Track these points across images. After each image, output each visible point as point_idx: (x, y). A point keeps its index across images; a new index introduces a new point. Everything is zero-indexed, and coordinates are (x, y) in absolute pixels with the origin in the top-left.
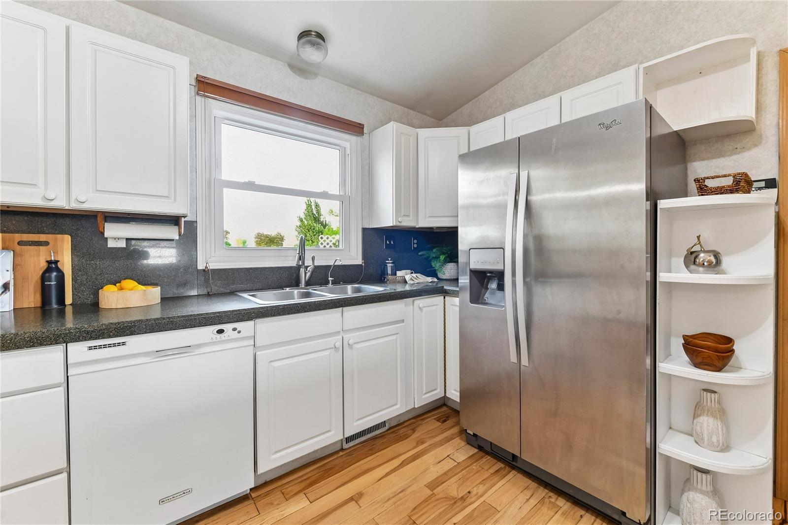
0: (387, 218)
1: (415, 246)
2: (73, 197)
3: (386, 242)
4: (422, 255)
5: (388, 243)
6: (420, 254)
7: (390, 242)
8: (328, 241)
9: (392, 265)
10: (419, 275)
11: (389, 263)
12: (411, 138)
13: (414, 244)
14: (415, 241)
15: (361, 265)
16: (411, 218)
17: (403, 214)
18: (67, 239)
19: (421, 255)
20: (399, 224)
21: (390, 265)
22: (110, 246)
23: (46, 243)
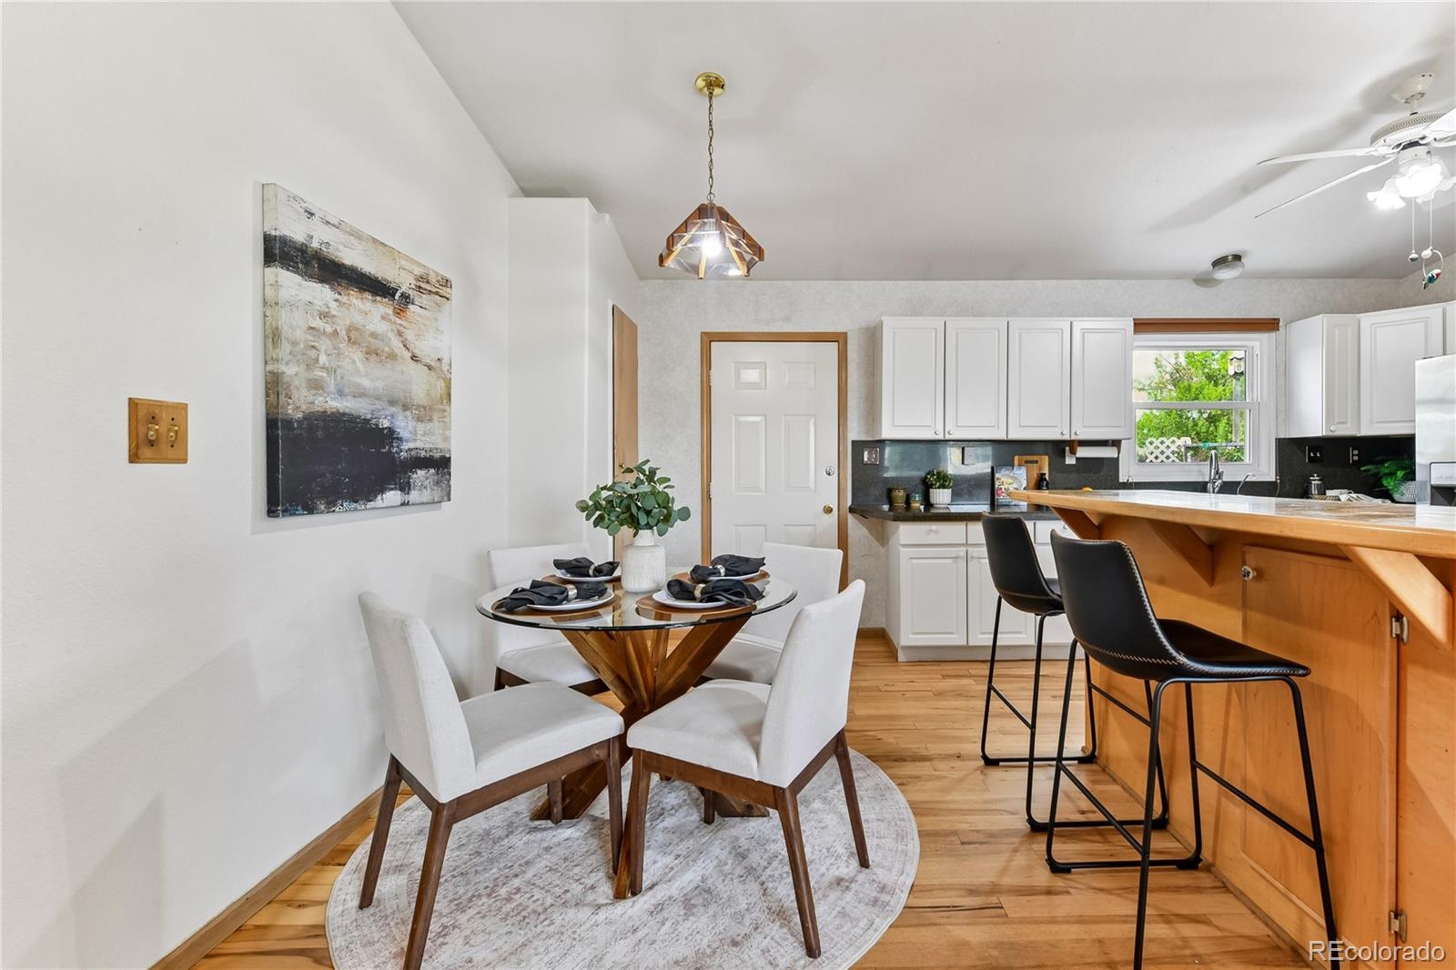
0: (1314, 425)
1: (1356, 458)
2: (1073, 432)
3: (1309, 454)
4: (1368, 470)
5: (1312, 455)
6: (1362, 469)
7: (1315, 454)
8: (1163, 447)
9: (1319, 482)
10: (1360, 495)
11: (1314, 480)
12: (1350, 329)
13: (1353, 455)
14: (1356, 452)
15: (1275, 483)
16: (1349, 425)
17: (1336, 421)
18: (1047, 457)
19: (1365, 471)
20: (1331, 434)
21: (1316, 482)
22: (1067, 463)
23: (1037, 462)
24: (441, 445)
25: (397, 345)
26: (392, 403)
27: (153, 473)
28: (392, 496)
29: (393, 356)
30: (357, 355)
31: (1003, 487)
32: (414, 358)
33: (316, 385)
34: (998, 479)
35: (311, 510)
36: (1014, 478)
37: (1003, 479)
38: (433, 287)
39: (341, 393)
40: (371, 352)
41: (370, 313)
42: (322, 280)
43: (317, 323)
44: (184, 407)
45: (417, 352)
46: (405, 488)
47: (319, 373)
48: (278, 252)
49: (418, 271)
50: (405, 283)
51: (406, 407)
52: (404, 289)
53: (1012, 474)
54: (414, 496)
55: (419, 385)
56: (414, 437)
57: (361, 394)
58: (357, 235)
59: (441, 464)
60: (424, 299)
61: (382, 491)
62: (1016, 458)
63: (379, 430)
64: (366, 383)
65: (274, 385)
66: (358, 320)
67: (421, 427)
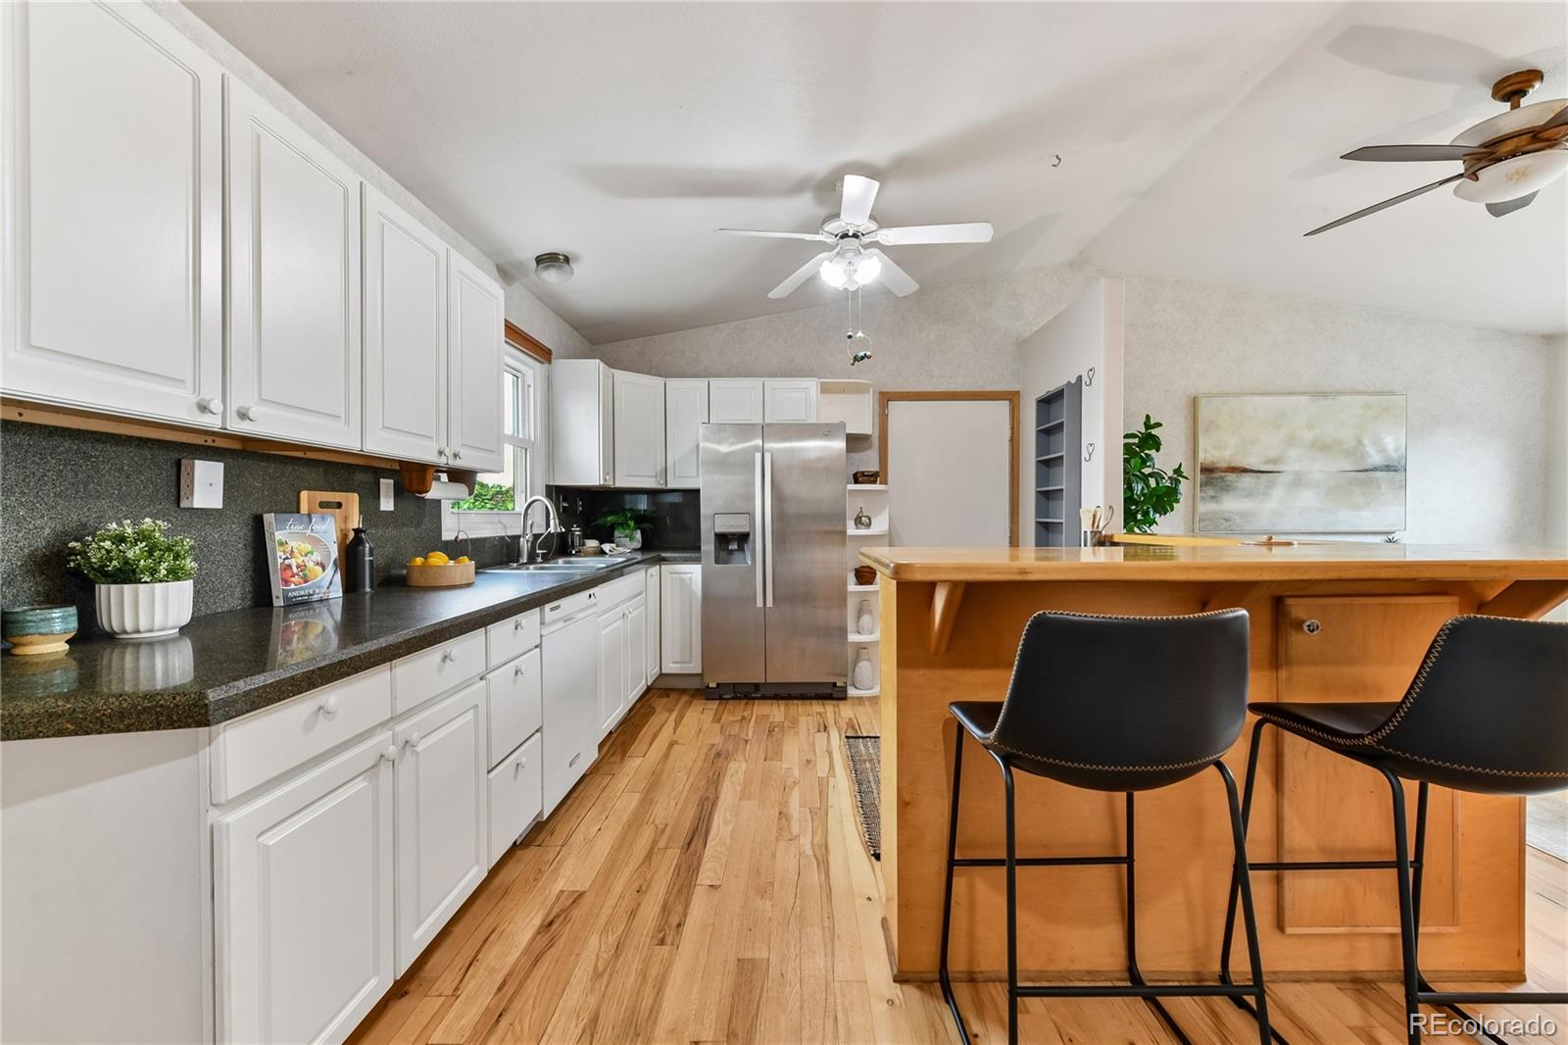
0: (589, 473)
1: (581, 508)
3: (563, 504)
7: (566, 504)
11: (576, 531)
13: (579, 506)
14: (581, 503)
17: (607, 472)
18: (355, 497)
20: (605, 484)
22: (382, 509)
23: (339, 505)
31: (293, 562)
34: (281, 544)
36: (316, 541)
37: (293, 544)
53: (308, 532)
62: (304, 495)
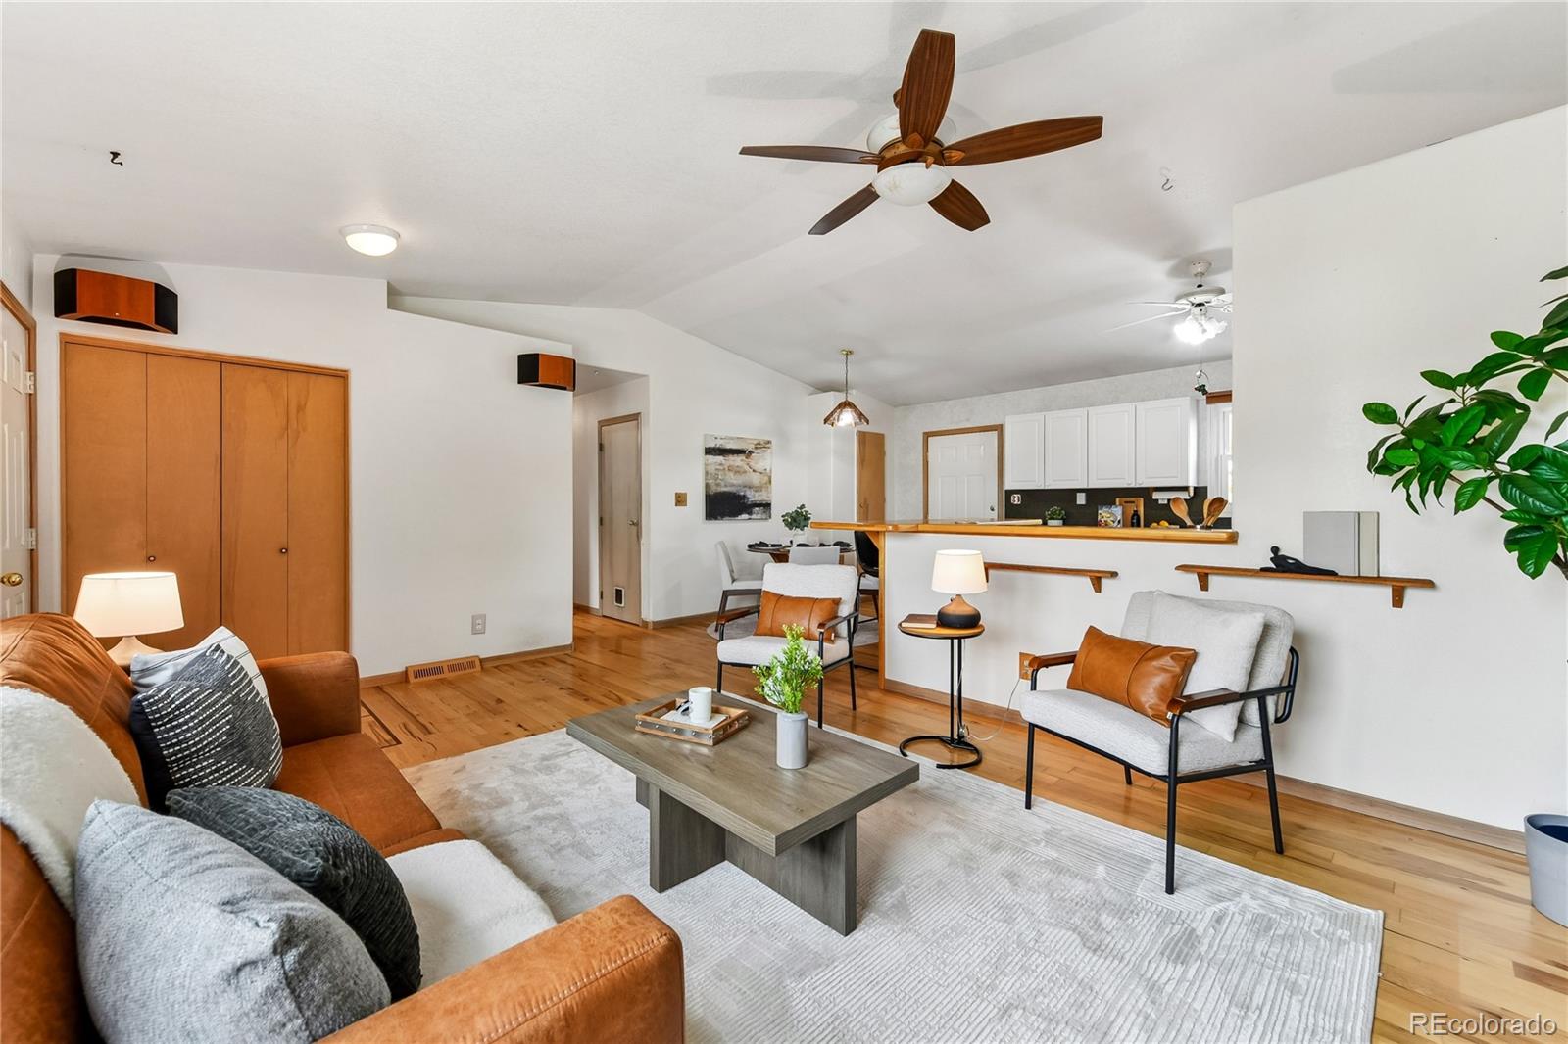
23: (1133, 502)
24: (766, 499)
25: (746, 468)
26: (745, 486)
27: (680, 508)
28: (745, 516)
29: (745, 472)
30: (732, 474)
32: (754, 471)
33: (718, 485)
35: (716, 519)
38: (763, 445)
39: (726, 486)
40: (737, 472)
41: (737, 461)
42: (719, 455)
43: (718, 467)
44: (685, 494)
45: (755, 468)
46: (750, 513)
47: (719, 481)
48: (709, 451)
49: (755, 442)
50: (750, 447)
51: (750, 487)
52: (750, 449)
54: (753, 516)
55: (756, 479)
56: (754, 496)
57: (733, 485)
58: (732, 438)
59: (767, 506)
60: (758, 451)
61: (740, 514)
63: (739, 495)
64: (735, 482)
65: (707, 486)
66: (732, 463)
67: (757, 494)
